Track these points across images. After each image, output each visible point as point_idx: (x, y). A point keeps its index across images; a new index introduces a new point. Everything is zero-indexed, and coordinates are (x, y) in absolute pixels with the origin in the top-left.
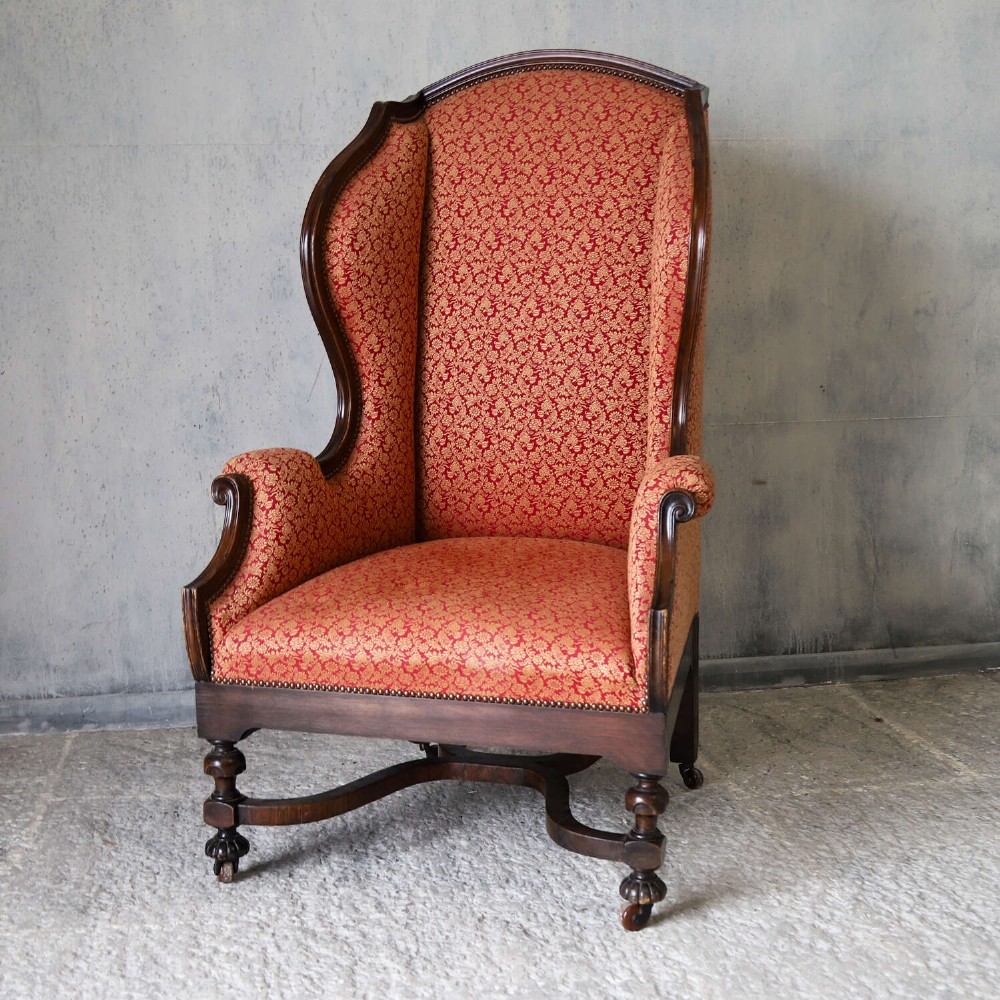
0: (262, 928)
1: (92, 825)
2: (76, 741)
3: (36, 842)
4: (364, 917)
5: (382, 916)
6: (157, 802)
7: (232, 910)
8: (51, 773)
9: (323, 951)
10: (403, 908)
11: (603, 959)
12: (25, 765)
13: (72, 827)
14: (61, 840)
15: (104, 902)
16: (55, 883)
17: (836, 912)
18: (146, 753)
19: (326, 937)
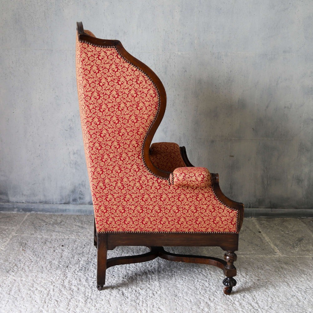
0: (52, 283)
1: (22, 244)
2: (28, 216)
3: (5, 248)
4: (81, 283)
5: (86, 283)
6: (41, 239)
7: (47, 277)
8: (18, 226)
9: (65, 293)
10: (93, 281)
11: (141, 306)
12: (12, 223)
13: (16, 244)
14: (12, 248)
15: (14, 269)
16: (4, 262)
17: (216, 299)
18: (45, 222)
19: (68, 288)
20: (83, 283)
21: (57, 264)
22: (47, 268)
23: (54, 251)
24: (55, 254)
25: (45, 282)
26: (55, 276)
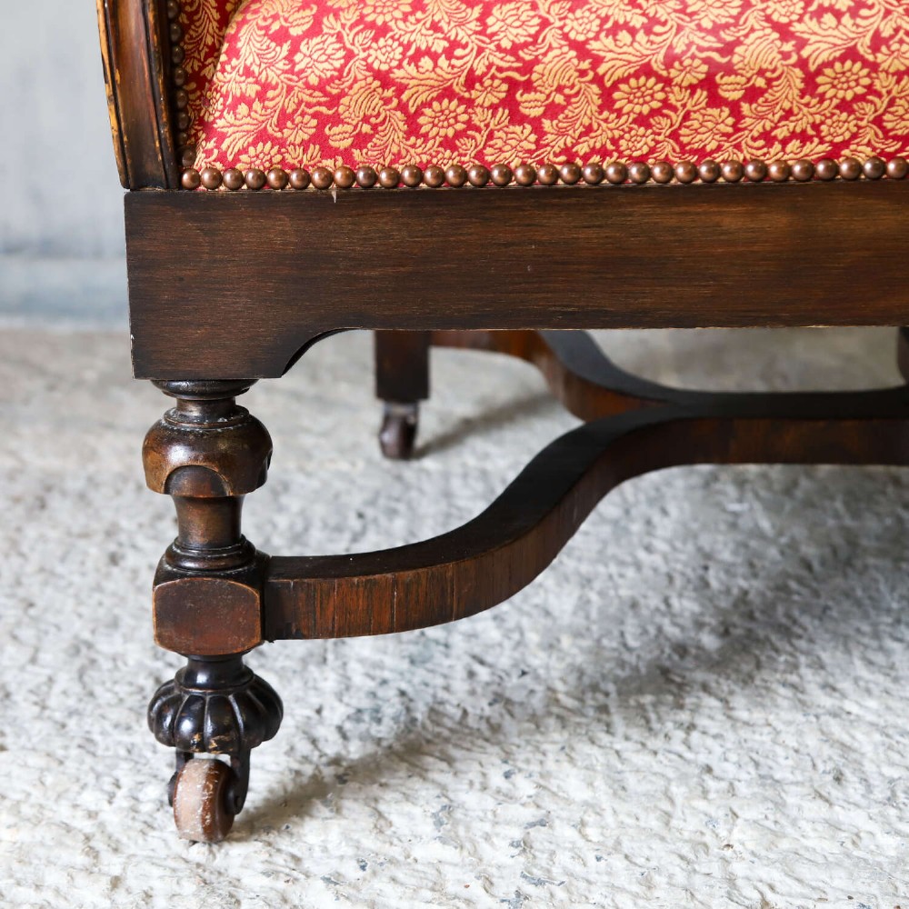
0: (94, 853)
4: (396, 852)
5: (449, 853)
10: (517, 834)
20: (418, 852)
21: (141, 665)
22: (53, 702)
23: (114, 559)
24: (119, 577)
25: (24, 835)
26: (124, 773)
